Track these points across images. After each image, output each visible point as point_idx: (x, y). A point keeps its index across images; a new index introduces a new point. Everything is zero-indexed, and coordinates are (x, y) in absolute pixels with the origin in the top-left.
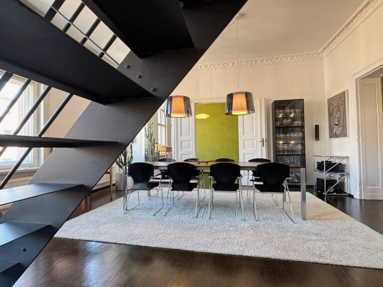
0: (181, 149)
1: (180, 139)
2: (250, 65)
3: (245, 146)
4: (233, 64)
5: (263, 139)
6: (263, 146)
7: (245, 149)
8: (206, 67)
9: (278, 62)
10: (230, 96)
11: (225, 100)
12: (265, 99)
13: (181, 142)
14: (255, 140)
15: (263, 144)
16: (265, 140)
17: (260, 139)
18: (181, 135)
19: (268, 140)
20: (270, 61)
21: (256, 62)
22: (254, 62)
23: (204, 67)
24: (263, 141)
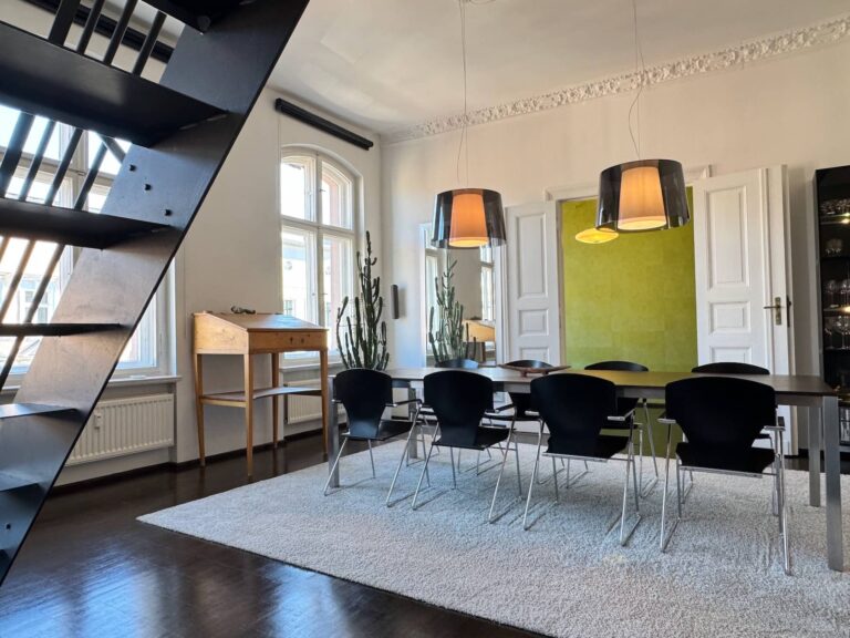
0: (521, 332)
1: (517, 304)
2: (732, 63)
3: (716, 324)
4: (673, 70)
5: (778, 300)
6: (779, 322)
7: (717, 331)
8: (588, 91)
9: (836, 36)
10: (612, 178)
11: (593, 190)
12: (784, 167)
13: (520, 312)
14: (748, 306)
15: (779, 315)
16: (784, 303)
17: (766, 301)
18: (520, 295)
19: (797, 302)
20: (805, 40)
21: (751, 52)
22: (746, 52)
23: (582, 93)
24: (778, 307)
